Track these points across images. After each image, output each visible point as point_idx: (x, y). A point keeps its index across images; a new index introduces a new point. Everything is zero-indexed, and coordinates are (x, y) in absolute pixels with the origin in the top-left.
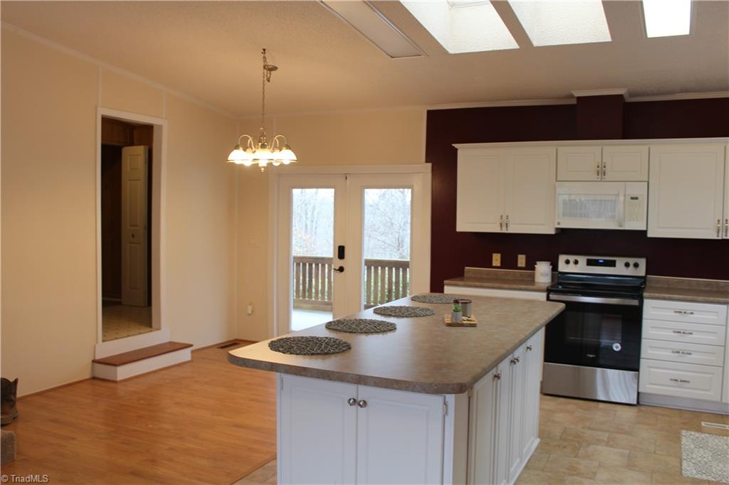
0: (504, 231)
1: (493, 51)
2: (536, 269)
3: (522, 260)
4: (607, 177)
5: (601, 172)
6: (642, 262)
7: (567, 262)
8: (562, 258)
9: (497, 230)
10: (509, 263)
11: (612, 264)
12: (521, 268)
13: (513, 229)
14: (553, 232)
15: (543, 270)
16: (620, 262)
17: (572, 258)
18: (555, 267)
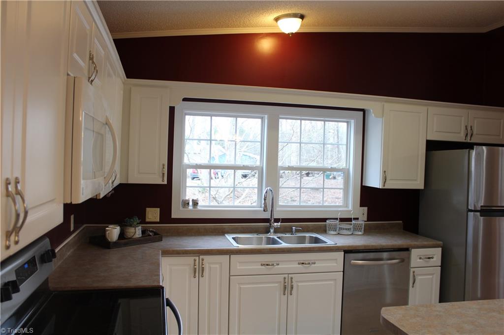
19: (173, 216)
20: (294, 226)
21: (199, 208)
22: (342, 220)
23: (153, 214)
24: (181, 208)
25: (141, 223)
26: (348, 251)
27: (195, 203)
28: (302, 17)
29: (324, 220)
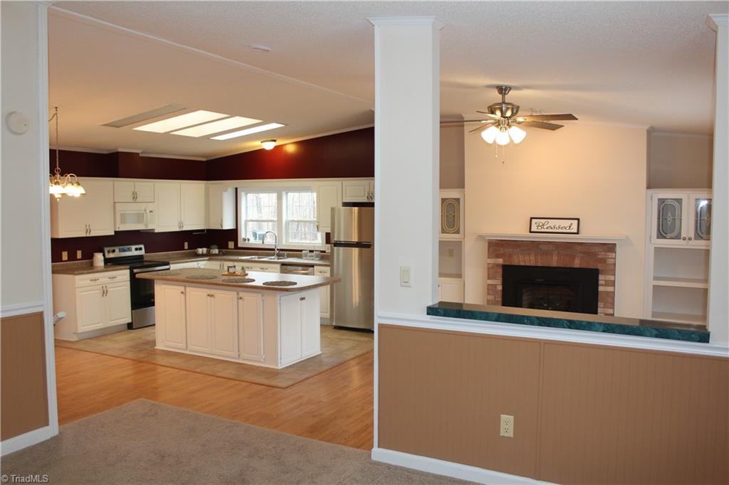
0: (88, 235)
1: (152, 132)
2: (94, 258)
3: (79, 254)
4: (138, 200)
5: (135, 197)
6: (142, 246)
7: (109, 252)
8: (106, 250)
9: (84, 235)
10: (72, 257)
11: (130, 250)
12: (80, 260)
13: (93, 234)
14: (113, 234)
15: (99, 258)
16: (133, 247)
17: (112, 249)
18: (104, 255)
19: (239, 246)
20: (286, 253)
21: (250, 242)
22: (311, 251)
23: (231, 245)
24: (242, 242)
25: (219, 248)
26: (283, 264)
27: (249, 240)
28: (275, 141)
29: (301, 251)
